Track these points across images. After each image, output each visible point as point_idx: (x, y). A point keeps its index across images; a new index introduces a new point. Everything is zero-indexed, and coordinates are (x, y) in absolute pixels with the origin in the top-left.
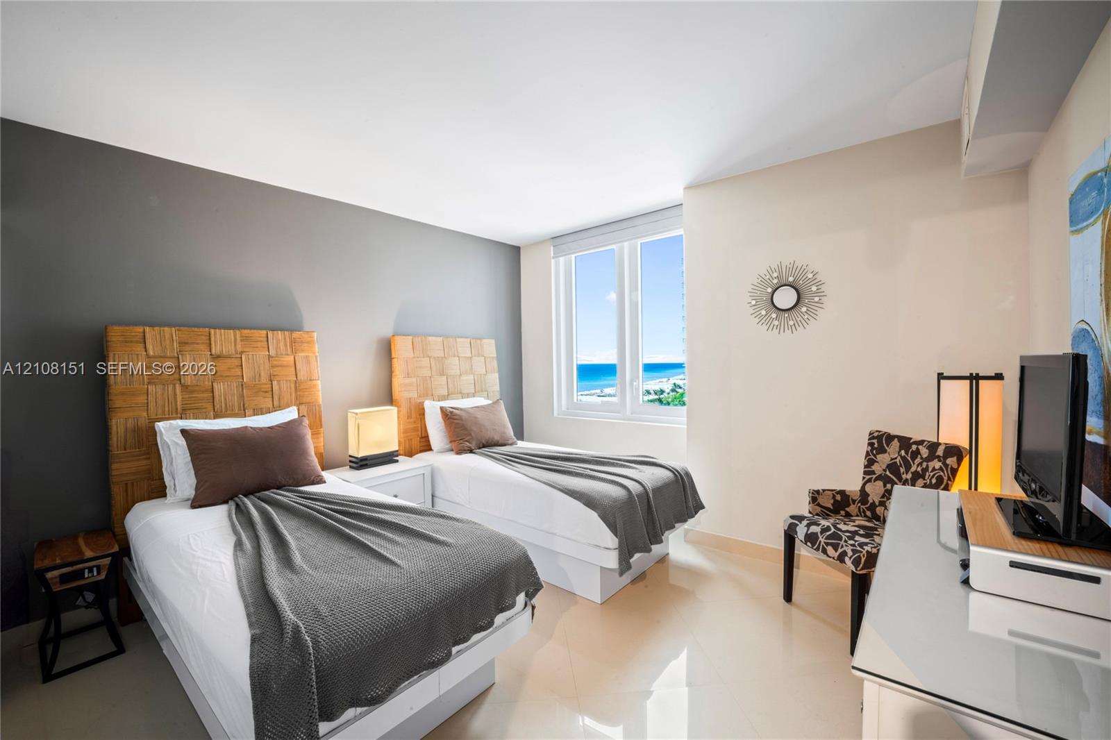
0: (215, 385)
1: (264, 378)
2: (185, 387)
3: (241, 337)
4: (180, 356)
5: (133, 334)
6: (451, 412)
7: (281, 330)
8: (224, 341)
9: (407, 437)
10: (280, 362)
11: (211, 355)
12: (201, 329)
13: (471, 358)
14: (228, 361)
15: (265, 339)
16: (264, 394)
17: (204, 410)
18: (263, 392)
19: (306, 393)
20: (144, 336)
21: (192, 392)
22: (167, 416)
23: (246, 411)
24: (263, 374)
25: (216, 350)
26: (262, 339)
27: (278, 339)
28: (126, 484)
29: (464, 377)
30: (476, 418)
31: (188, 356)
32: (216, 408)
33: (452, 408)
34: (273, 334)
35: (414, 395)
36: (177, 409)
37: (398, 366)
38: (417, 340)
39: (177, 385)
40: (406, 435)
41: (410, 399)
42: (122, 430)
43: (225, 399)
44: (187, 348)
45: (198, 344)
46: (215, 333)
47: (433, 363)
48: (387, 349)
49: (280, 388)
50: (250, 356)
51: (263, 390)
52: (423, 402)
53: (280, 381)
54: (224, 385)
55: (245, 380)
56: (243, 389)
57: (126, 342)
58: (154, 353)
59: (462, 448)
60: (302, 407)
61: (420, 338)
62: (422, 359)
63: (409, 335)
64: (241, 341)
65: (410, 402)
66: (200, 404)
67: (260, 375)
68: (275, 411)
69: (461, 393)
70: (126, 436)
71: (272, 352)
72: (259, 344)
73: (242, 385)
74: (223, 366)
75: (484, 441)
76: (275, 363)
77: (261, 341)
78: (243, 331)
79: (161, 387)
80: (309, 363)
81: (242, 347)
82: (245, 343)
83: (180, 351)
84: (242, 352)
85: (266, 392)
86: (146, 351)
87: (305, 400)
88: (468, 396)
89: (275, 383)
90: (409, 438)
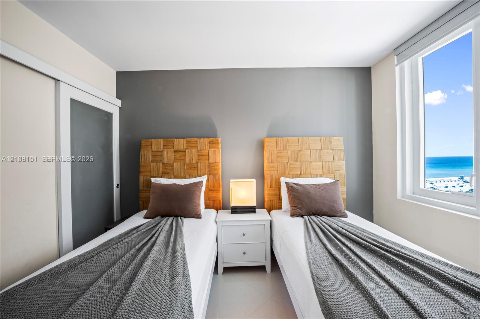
0: (174, 163)
1: (194, 162)
2: (163, 164)
3: (186, 142)
4: (163, 151)
5: (148, 142)
6: (292, 187)
7: (204, 138)
8: (180, 144)
9: (270, 198)
10: (202, 154)
11: (174, 150)
12: (172, 139)
13: (321, 150)
14: (180, 153)
15: (196, 142)
16: (194, 169)
17: (170, 174)
18: (193, 167)
19: (213, 169)
20: (152, 143)
21: (166, 166)
22: (157, 176)
23: (186, 176)
24: (194, 159)
25: (176, 148)
26: (195, 142)
27: (202, 143)
28: (143, 202)
29: (314, 164)
30: (310, 193)
31: (166, 151)
32: (174, 174)
33: (295, 184)
34: (200, 140)
35: (275, 173)
36: (160, 173)
37: (266, 155)
38: (280, 140)
39: (161, 163)
40: (269, 197)
41: (272, 175)
42: (142, 180)
43: (178, 170)
44: (165, 147)
45: (169, 146)
46: (176, 141)
47: (290, 153)
48: (261, 145)
49: (201, 166)
50: (189, 151)
51: (194, 167)
52: (280, 178)
53: (201, 162)
54: (178, 163)
55: (186, 162)
56: (185, 166)
57: (146, 145)
58: (155, 149)
59: (295, 213)
60: (211, 176)
61: (282, 138)
62: (283, 152)
63: (274, 137)
64: (186, 144)
65: (272, 177)
66: (168, 172)
67: (193, 159)
68: (198, 177)
69: (311, 174)
70: (143, 183)
71: (199, 149)
72: (193, 145)
73: (185, 164)
74: (178, 155)
75: (313, 211)
76: (200, 154)
77: (194, 144)
78: (187, 139)
79: (155, 163)
80: (215, 154)
81: (186, 147)
82: (188, 144)
83: (163, 149)
84: (186, 149)
85: (194, 168)
86: (152, 149)
87: (212, 172)
88: (317, 176)
89: (199, 163)
90: (271, 199)
